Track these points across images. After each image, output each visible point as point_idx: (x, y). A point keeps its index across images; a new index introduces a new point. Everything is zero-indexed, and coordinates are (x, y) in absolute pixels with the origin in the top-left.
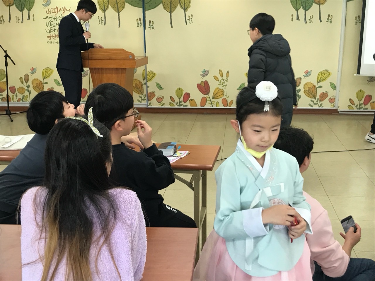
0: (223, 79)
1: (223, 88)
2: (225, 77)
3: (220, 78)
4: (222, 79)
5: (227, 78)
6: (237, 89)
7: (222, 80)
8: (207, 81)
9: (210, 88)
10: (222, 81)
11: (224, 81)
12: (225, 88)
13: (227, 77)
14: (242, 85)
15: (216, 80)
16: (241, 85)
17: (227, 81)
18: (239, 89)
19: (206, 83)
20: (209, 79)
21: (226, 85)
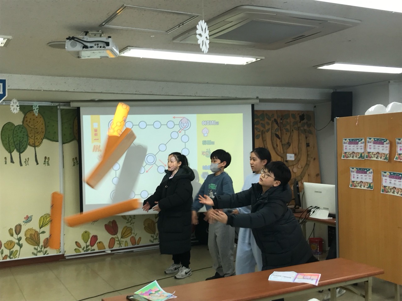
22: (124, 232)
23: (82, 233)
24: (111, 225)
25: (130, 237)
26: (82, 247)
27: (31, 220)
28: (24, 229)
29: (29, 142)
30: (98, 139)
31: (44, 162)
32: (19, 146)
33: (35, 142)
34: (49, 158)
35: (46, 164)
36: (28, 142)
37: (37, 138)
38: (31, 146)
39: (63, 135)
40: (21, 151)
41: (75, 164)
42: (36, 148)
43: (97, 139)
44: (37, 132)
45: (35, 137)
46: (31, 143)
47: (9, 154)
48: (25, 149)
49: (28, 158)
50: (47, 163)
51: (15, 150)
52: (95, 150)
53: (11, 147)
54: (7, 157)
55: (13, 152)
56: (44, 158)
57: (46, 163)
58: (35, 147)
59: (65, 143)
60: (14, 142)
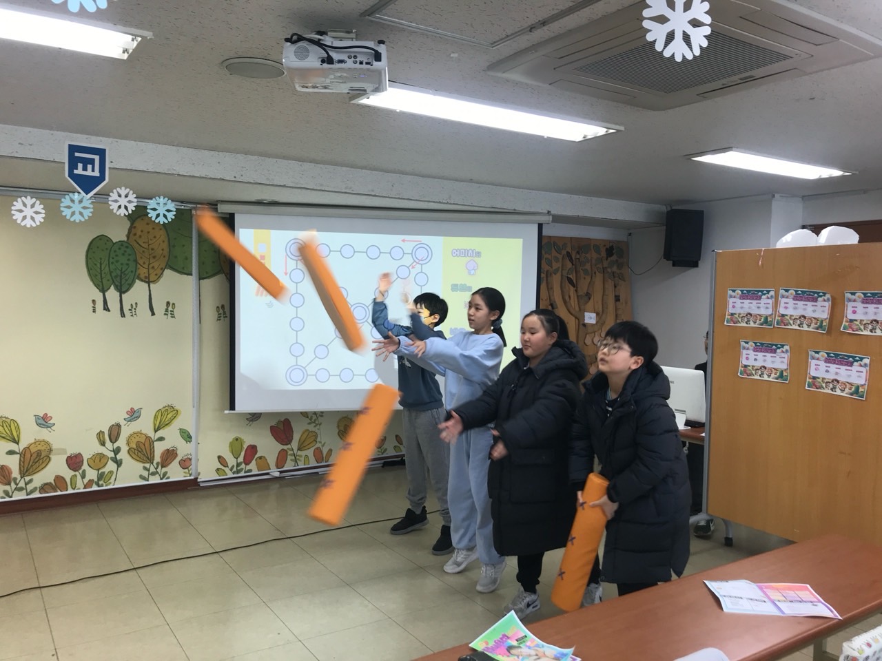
22: (302, 440)
23: (231, 440)
24: (281, 427)
25: (313, 449)
26: (230, 467)
27: (138, 417)
28: (126, 432)
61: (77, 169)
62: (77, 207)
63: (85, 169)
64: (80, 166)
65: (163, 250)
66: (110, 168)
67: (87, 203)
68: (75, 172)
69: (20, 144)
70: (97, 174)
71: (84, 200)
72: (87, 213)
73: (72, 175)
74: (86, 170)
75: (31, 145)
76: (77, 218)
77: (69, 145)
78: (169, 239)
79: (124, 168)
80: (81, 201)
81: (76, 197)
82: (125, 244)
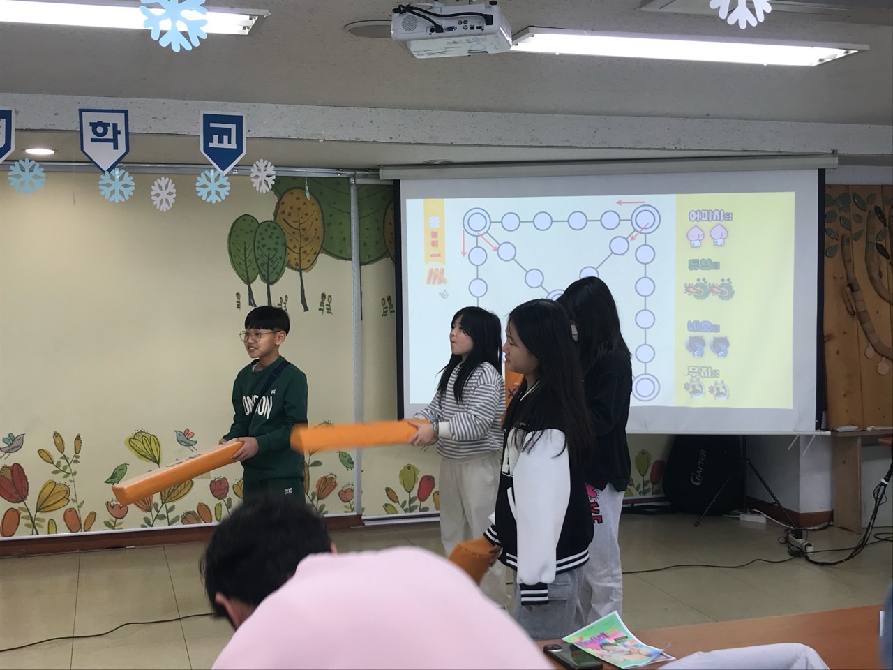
0: (65, 458)
1: (67, 481)
2: (69, 451)
3: (57, 456)
4: (62, 458)
5: (76, 453)
6: (105, 482)
7: (61, 460)
8: (19, 465)
9: (28, 483)
10: (64, 463)
11: (69, 461)
12: (71, 481)
13: (77, 451)
14: (120, 470)
15: (47, 462)
16: (117, 471)
17: (76, 462)
18: (110, 481)
19: (17, 470)
20: (26, 458)
21: (75, 474)
29: (289, 261)
30: (439, 255)
31: (321, 306)
32: (266, 269)
33: (300, 261)
34: (330, 296)
35: (325, 310)
36: (287, 260)
37: (305, 252)
38: (293, 268)
39: (362, 245)
40: (271, 280)
41: (386, 311)
42: (304, 273)
43: (437, 253)
44: (306, 236)
45: (300, 248)
46: (293, 263)
47: (247, 286)
48: (279, 275)
49: (286, 296)
50: (327, 309)
51: (259, 277)
52: (432, 280)
53: (250, 269)
54: (240, 293)
55: (254, 282)
56: (320, 297)
57: (325, 307)
58: (300, 271)
59: (365, 264)
60: (257, 260)
61: (212, 142)
62: (213, 186)
63: (221, 141)
64: (216, 137)
65: (316, 230)
66: (247, 138)
67: (223, 181)
68: (211, 145)
69: (154, 118)
70: (233, 146)
71: (221, 177)
72: (224, 192)
73: (207, 149)
74: (223, 143)
75: (164, 118)
76: (214, 198)
77: (204, 115)
78: (323, 217)
79: (264, 136)
80: (217, 179)
81: (212, 174)
82: (273, 225)
